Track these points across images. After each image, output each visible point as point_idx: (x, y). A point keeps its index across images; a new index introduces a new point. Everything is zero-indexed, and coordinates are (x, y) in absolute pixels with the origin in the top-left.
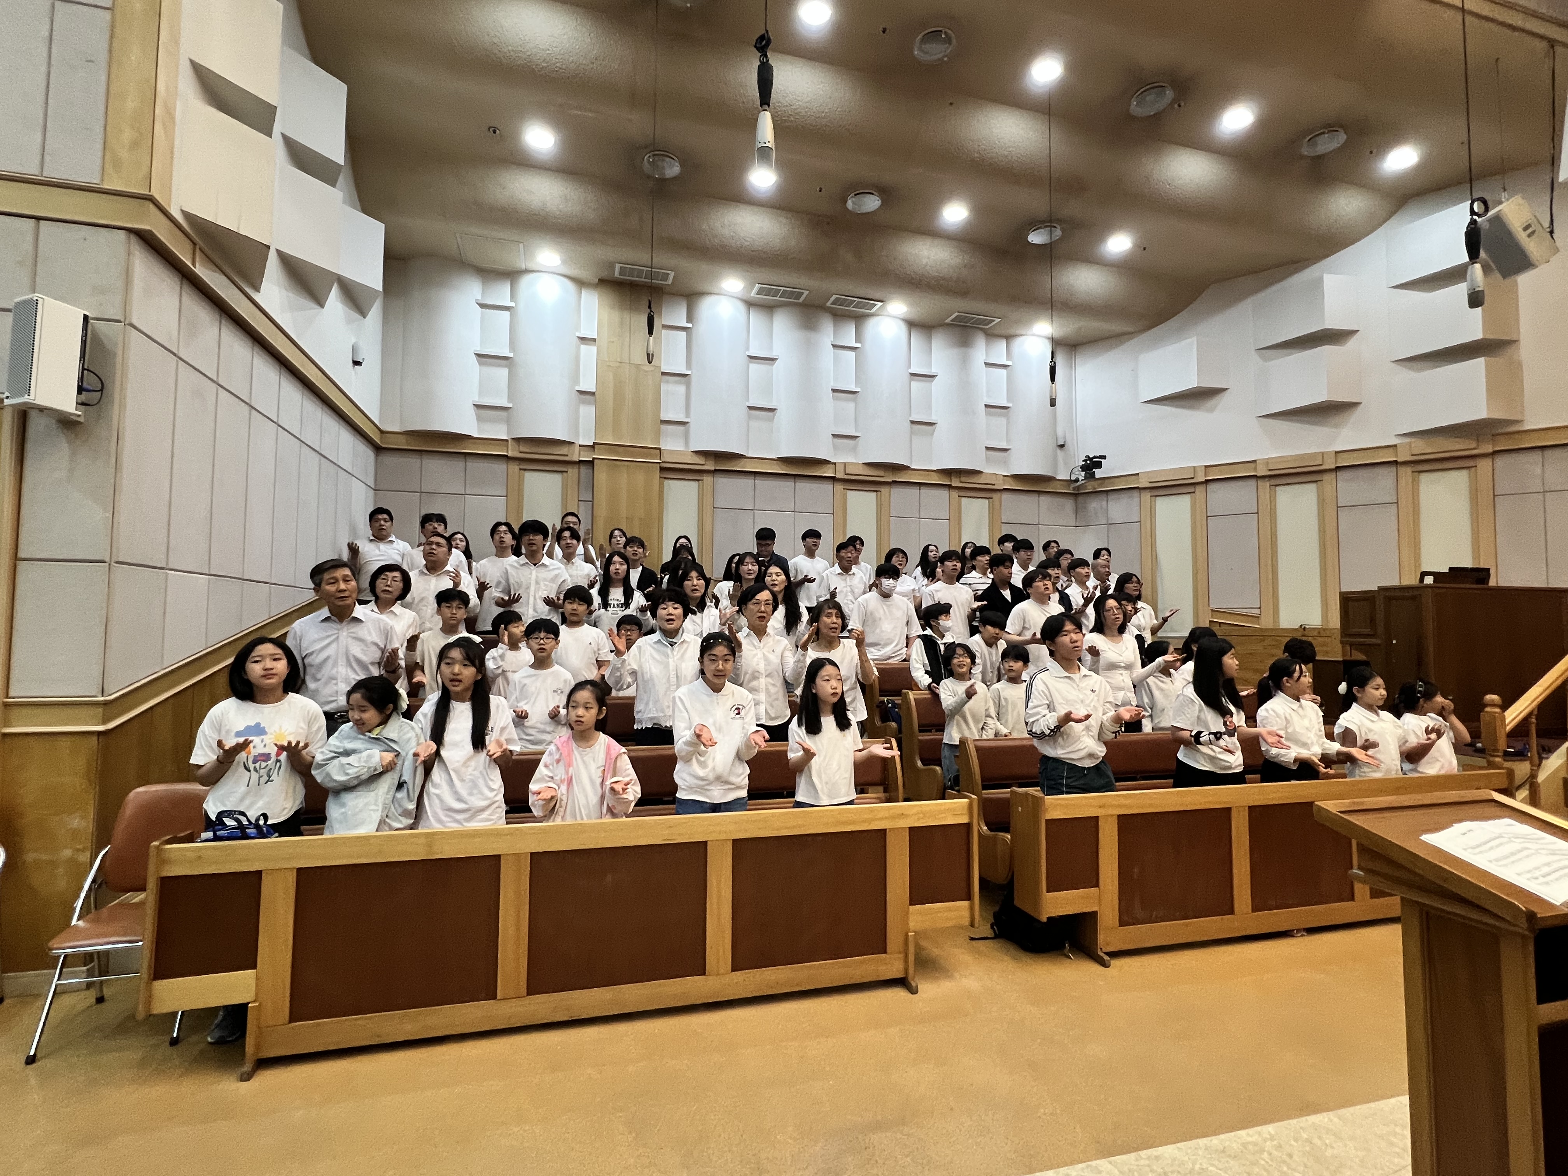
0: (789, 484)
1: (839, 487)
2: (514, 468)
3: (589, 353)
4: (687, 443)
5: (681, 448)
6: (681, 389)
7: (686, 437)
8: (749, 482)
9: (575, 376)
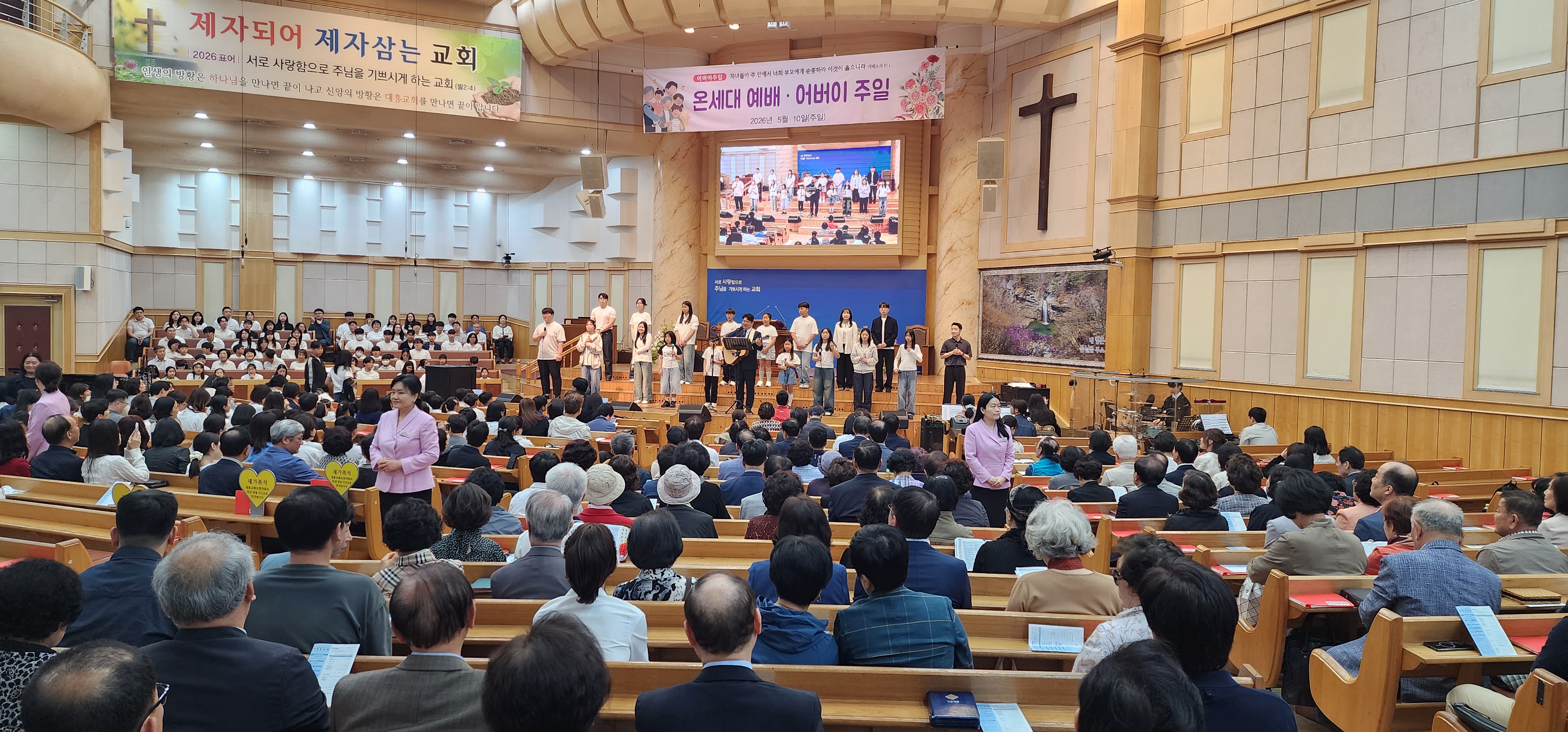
0: (345, 266)
1: (371, 267)
2: (200, 261)
3: (236, 208)
4: (288, 249)
5: (285, 251)
6: (285, 222)
7: (288, 246)
8: (323, 265)
9: (229, 217)
